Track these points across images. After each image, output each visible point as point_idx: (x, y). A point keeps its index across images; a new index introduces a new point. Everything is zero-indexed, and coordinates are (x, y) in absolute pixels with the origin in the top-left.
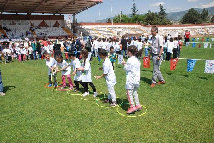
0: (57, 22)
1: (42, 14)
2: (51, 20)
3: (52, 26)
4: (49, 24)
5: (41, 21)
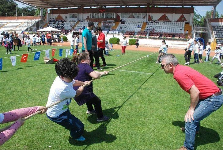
0: (183, 16)
1: (166, 6)
2: (174, 14)
3: (173, 21)
4: (170, 19)
5: (162, 14)
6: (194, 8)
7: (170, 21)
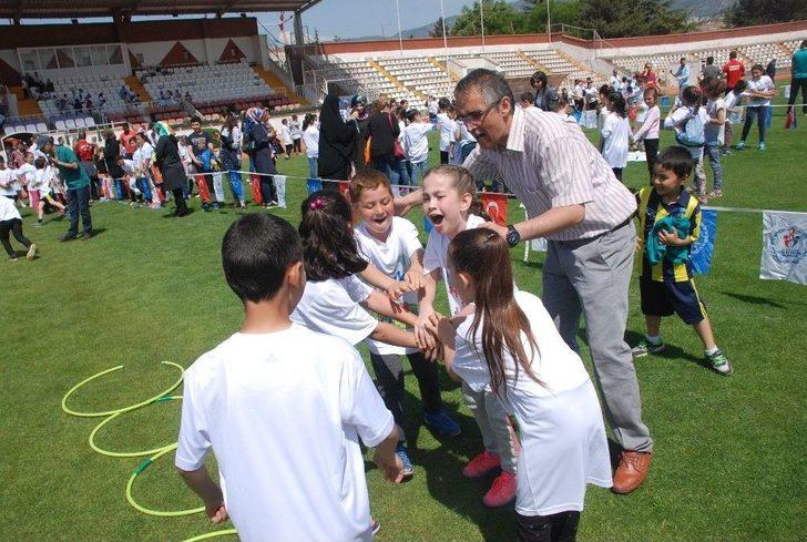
2: (208, 40)
3: (211, 61)
5: (171, 44)
6: (254, 19)
7: (201, 65)
